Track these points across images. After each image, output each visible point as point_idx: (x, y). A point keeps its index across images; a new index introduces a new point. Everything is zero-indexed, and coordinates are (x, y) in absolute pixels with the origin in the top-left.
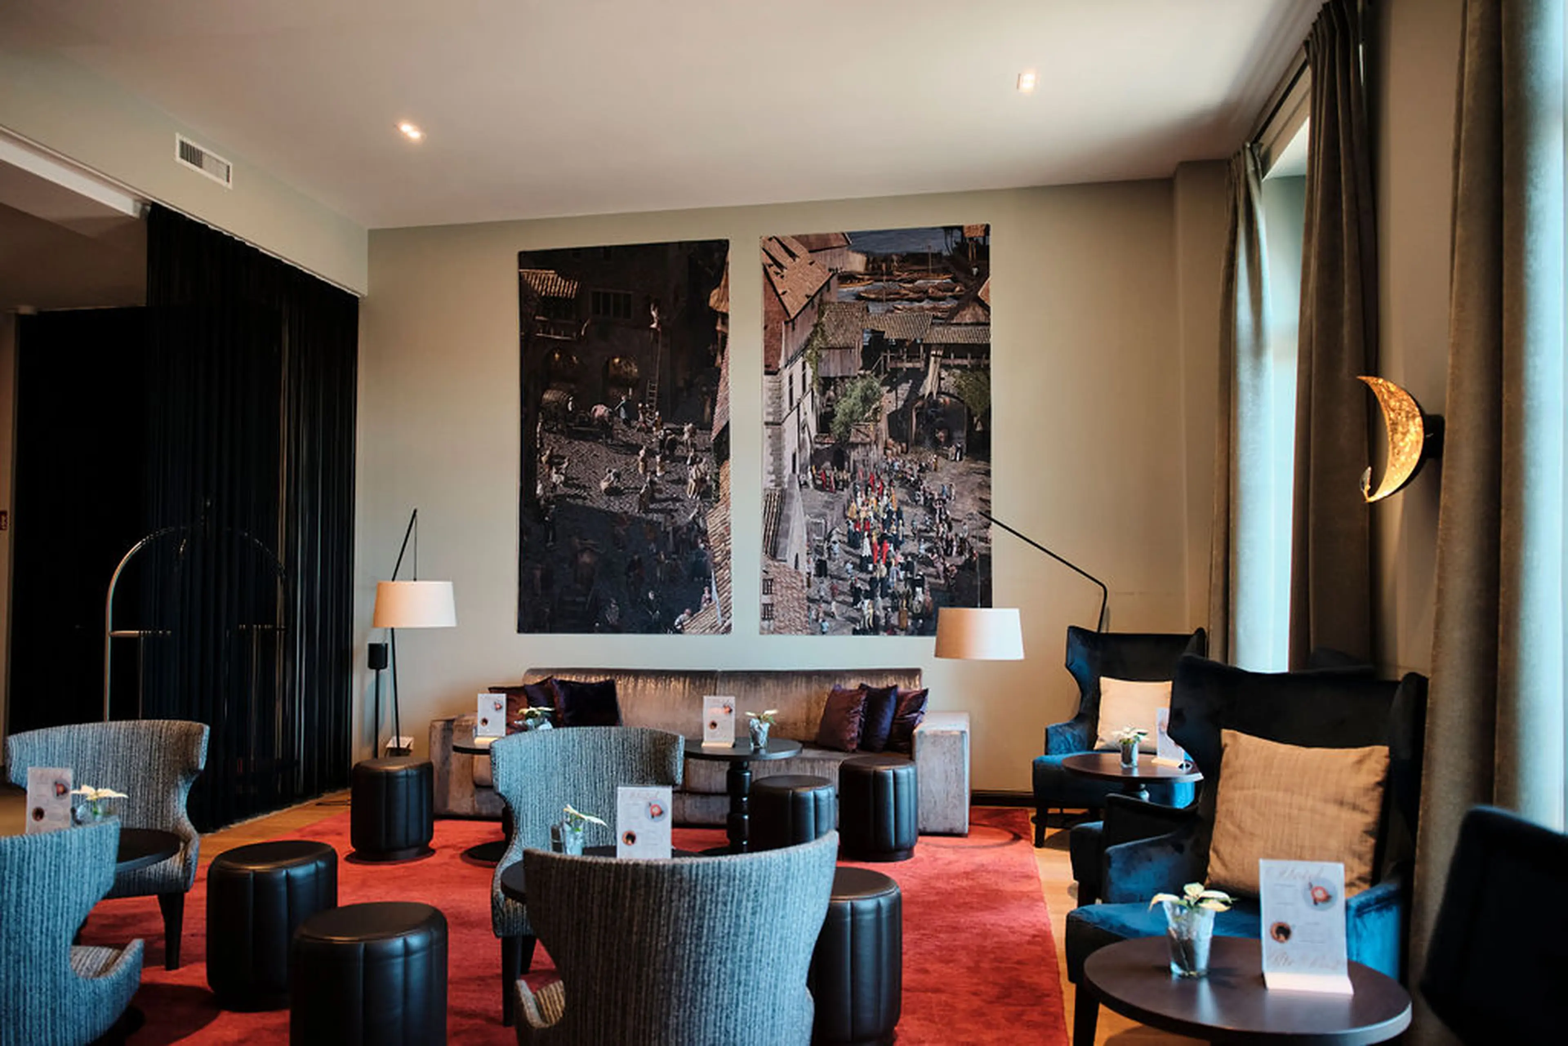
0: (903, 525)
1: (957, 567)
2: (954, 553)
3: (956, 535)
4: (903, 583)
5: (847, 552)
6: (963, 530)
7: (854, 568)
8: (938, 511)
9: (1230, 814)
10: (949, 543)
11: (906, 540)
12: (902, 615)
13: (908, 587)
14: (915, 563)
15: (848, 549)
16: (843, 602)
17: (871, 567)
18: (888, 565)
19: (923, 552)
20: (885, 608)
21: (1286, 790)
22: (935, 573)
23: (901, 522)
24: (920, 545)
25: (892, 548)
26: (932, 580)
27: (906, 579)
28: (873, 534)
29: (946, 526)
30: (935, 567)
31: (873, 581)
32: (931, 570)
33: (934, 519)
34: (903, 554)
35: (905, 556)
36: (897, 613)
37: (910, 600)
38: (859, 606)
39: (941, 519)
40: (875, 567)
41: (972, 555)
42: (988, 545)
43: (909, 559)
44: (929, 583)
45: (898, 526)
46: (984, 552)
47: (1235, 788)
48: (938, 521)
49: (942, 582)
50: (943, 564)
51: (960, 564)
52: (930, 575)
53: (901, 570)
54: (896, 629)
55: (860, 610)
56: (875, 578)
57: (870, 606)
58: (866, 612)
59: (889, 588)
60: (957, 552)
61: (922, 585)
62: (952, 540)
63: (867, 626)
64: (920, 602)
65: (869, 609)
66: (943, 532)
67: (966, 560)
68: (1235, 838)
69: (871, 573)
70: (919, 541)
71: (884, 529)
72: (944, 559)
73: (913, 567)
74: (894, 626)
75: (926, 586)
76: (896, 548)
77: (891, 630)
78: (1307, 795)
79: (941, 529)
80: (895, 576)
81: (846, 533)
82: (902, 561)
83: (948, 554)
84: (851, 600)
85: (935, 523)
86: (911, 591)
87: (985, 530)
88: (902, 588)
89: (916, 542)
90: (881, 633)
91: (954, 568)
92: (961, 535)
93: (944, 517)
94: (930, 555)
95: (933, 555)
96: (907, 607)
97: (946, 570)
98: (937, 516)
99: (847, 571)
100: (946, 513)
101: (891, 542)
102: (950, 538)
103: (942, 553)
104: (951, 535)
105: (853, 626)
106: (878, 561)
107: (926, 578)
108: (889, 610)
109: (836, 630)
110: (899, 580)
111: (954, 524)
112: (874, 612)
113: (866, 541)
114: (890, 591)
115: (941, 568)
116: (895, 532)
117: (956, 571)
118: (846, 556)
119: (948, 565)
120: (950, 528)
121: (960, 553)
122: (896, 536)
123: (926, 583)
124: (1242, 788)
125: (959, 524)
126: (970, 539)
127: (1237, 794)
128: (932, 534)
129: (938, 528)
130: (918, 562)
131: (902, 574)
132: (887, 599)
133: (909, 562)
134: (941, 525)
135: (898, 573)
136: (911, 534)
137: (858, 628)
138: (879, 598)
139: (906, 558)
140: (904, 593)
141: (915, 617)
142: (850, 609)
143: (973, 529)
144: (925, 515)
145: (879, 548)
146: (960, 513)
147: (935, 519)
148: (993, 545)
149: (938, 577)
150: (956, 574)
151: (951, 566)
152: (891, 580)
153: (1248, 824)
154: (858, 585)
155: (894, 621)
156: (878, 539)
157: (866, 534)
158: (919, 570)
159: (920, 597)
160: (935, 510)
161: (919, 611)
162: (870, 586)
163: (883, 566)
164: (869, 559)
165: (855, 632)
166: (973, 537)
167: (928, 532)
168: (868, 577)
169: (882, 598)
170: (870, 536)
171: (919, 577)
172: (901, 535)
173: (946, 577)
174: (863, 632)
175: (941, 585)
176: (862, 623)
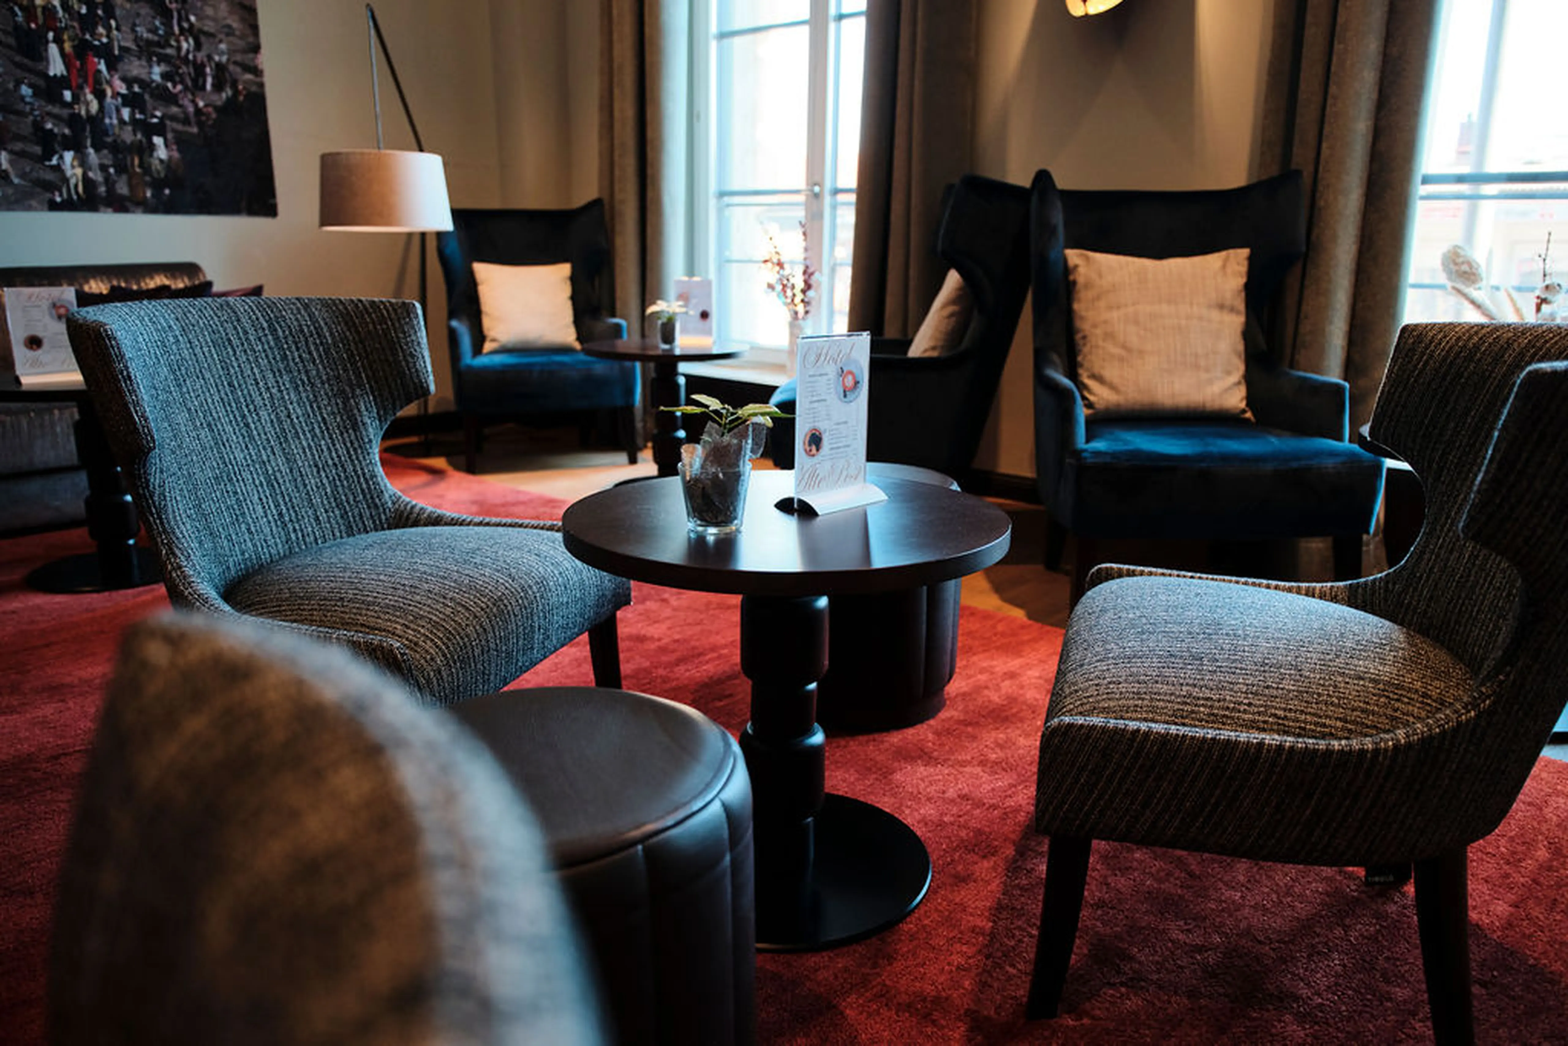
0: (118, 29)
1: (216, 108)
2: (209, 87)
3: (210, 58)
4: (130, 128)
5: (18, 65)
6: (222, 51)
7: (35, 95)
8: (175, 14)
9: (1109, 336)
10: (199, 70)
11: (126, 55)
12: (134, 182)
13: (139, 136)
14: (147, 97)
15: (18, 58)
16: (22, 154)
17: (68, 95)
18: (100, 95)
19: (157, 78)
20: (103, 168)
21: (1169, 302)
22: (182, 116)
23: (113, 23)
24: (151, 67)
25: (102, 67)
26: (179, 127)
27: (134, 121)
28: (65, 37)
29: (191, 41)
30: (180, 106)
31: (74, 121)
32: (175, 110)
33: (168, 25)
34: (124, 79)
35: (128, 81)
36: (124, 178)
37: (146, 158)
38: (54, 162)
39: (181, 29)
40: (76, 98)
41: (236, 92)
42: (258, 80)
43: (136, 89)
44: (174, 131)
45: (109, 28)
46: (254, 89)
47: (1110, 308)
48: (176, 29)
49: (195, 130)
50: (193, 102)
51: (219, 103)
52: (173, 118)
53: (125, 105)
54: (128, 204)
55: (58, 169)
56: (79, 115)
57: (76, 163)
58: (69, 173)
59: (107, 135)
60: (213, 85)
61: (162, 133)
62: (203, 66)
63: (75, 197)
64: (161, 161)
65: (73, 167)
66: (188, 51)
67: (228, 98)
68: (1121, 359)
69: (70, 105)
70: (149, 60)
71: (83, 30)
72: (193, 94)
73: (144, 101)
74: (122, 198)
75: (170, 136)
76: (111, 67)
77: (120, 205)
78: (1191, 304)
79: (185, 45)
80: (114, 116)
81: (10, 29)
82: (123, 90)
83: (198, 87)
84: (38, 150)
85: (173, 34)
86: (144, 140)
87: (251, 56)
88: (128, 136)
89: (144, 63)
90: (102, 208)
91: (210, 109)
92: (217, 58)
93: (186, 25)
94: (169, 85)
95: (174, 87)
96: (140, 166)
97: (198, 111)
98: (175, 21)
99: (22, 98)
100: (188, 20)
101: (100, 57)
102: (199, 61)
103: (190, 83)
104: (201, 56)
105: (48, 195)
106: (81, 88)
107: (168, 123)
108: (112, 170)
109: (17, 202)
110: (122, 122)
111: (203, 39)
112: (85, 175)
113: (53, 49)
114: (109, 140)
115: (191, 109)
116: (105, 40)
117: (214, 116)
118: (18, 71)
119: (201, 104)
120: (198, 46)
121: (218, 87)
122: (108, 47)
123: (168, 129)
124: (1118, 308)
125: (211, 40)
126: (231, 67)
127: (1114, 314)
128: (169, 51)
129: (178, 41)
130: (152, 95)
131: (126, 113)
132: (105, 152)
133: (135, 93)
134: (182, 38)
135: (118, 111)
136: (134, 47)
137: (58, 199)
138: (91, 151)
139: (129, 87)
140: (132, 143)
141: (157, 185)
142: (38, 166)
143: (235, 51)
144: (154, 18)
145: (78, 63)
146: (211, 23)
147: (172, 27)
148: (267, 79)
149: (186, 121)
150: (215, 120)
151: (206, 106)
152: (107, 121)
153: (1134, 341)
154: (49, 126)
155: (122, 189)
156: (74, 47)
157: (51, 35)
158: (155, 109)
159: (162, 153)
160: (171, 11)
161: (162, 175)
162: (70, 127)
163: (90, 97)
164: (62, 82)
165: (53, 207)
166: (236, 63)
167: (163, 47)
168: (65, 112)
169: (97, 150)
170: (58, 41)
171: (155, 120)
172: (116, 44)
173: (200, 124)
174: (68, 206)
175: (192, 134)
176: (64, 191)
